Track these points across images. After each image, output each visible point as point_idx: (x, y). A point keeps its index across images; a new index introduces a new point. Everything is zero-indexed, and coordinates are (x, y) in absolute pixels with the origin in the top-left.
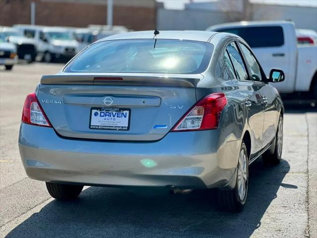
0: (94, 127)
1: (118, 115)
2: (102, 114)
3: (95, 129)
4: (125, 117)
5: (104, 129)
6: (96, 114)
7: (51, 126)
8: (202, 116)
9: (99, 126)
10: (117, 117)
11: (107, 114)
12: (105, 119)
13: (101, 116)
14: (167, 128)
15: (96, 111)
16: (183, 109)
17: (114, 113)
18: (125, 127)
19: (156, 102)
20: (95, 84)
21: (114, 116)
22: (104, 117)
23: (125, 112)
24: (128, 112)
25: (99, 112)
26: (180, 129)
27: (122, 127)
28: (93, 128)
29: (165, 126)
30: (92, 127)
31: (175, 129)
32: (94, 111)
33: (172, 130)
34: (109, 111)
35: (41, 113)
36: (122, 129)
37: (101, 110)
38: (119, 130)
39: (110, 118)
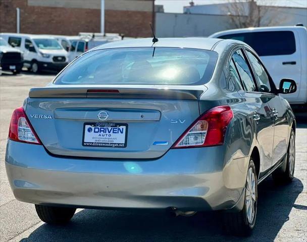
0: (88, 144)
1: (114, 130)
2: (97, 130)
3: (89, 146)
4: (122, 132)
5: (99, 146)
6: (90, 130)
7: (41, 143)
8: (206, 131)
9: (93, 143)
10: (113, 132)
11: (102, 129)
12: (100, 135)
13: (95, 132)
14: (167, 145)
15: (89, 126)
16: (185, 124)
17: (110, 128)
18: (122, 144)
19: (156, 116)
20: (88, 97)
21: (109, 132)
22: (99, 133)
23: (121, 127)
24: (124, 127)
25: (93, 128)
26: (182, 146)
27: (119, 144)
28: (86, 146)
29: (166, 142)
30: (85, 144)
31: (176, 146)
32: (87, 127)
33: (173, 147)
34: (104, 126)
35: (30, 129)
36: (118, 146)
37: (95, 126)
38: (115, 147)
39: (105, 133)
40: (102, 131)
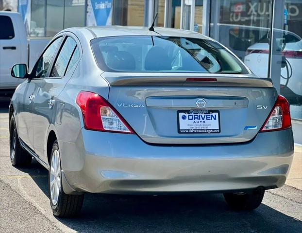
0: (184, 131)
1: (207, 117)
2: (191, 117)
3: (186, 133)
4: (215, 119)
5: (195, 133)
6: (184, 118)
7: (134, 132)
9: (189, 130)
10: (207, 119)
11: (196, 117)
12: (194, 122)
13: (189, 119)
14: (256, 129)
15: (183, 114)
17: (203, 115)
18: (216, 130)
21: (203, 119)
22: (193, 120)
23: (214, 114)
24: (217, 114)
25: (187, 115)
27: (214, 130)
28: (183, 133)
29: (255, 127)
30: (181, 131)
31: (263, 130)
32: (181, 114)
33: (261, 131)
34: (197, 113)
35: (118, 118)
37: (189, 113)
38: (211, 133)
39: (199, 120)
40: (196, 118)
